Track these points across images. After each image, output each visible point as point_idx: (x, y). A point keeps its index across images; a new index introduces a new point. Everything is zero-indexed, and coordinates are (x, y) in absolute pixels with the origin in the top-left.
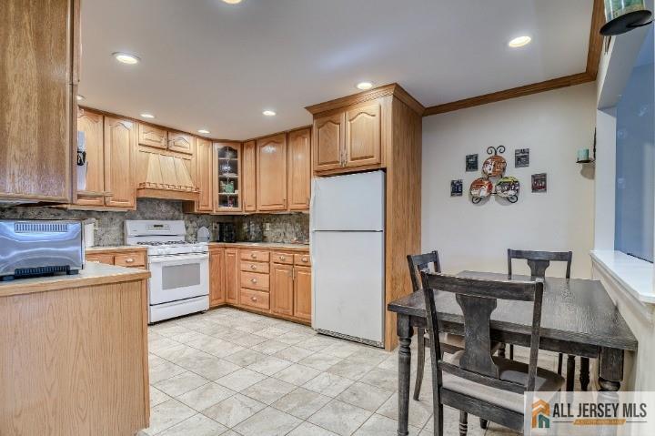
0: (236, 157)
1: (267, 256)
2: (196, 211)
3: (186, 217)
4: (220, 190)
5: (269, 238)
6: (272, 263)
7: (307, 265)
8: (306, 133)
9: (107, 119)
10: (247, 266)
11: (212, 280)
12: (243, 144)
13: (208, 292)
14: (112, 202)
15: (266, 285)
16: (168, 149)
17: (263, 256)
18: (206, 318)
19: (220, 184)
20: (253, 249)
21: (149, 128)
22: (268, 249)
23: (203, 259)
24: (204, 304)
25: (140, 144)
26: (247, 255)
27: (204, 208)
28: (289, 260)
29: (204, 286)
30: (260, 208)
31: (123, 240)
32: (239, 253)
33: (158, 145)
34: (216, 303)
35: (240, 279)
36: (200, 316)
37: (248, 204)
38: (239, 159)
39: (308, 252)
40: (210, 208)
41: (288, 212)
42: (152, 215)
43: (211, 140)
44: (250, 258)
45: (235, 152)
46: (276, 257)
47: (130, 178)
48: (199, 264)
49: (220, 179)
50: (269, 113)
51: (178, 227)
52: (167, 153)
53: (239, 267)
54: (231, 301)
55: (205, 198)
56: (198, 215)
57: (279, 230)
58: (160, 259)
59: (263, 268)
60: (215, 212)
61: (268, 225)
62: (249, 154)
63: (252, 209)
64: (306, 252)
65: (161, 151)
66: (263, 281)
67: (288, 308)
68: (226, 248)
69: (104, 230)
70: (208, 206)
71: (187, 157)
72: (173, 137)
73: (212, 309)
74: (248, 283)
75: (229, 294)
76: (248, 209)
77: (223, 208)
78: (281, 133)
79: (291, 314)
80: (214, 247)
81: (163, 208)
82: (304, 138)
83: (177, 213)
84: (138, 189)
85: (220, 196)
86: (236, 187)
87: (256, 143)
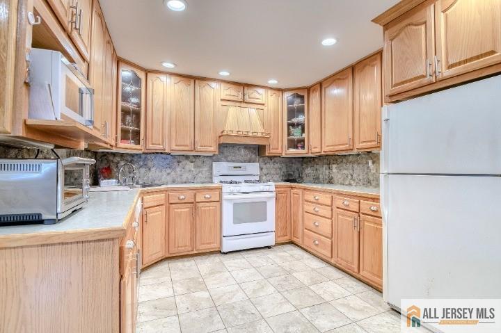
0: (303, 103)
1: (330, 200)
2: (267, 154)
3: (261, 159)
4: (289, 134)
5: (335, 179)
6: (335, 209)
7: (376, 215)
8: (376, 59)
9: (197, 81)
10: (310, 208)
11: (277, 218)
12: (309, 90)
13: (274, 229)
14: (199, 148)
15: (327, 231)
16: (243, 101)
17: (325, 199)
18: (270, 254)
19: (289, 129)
20: (315, 191)
21: (228, 86)
22: (330, 192)
23: (270, 198)
24: (270, 239)
25: (221, 100)
26: (310, 197)
27: (274, 151)
28: (354, 207)
29: (270, 223)
30: (325, 149)
31: (211, 178)
32: (303, 194)
33: (235, 99)
34: (282, 240)
35: (303, 220)
36: (267, 250)
37: (314, 147)
38: (306, 104)
39: (378, 199)
40: (279, 151)
41: (355, 152)
42: (233, 158)
43: (282, 91)
44: (313, 200)
45: (302, 97)
46: (339, 202)
47: (214, 126)
48: (265, 202)
49: (289, 125)
50: (329, 42)
51: (254, 168)
52: (243, 105)
53: (303, 208)
54: (295, 240)
55: (275, 142)
56: (271, 158)
57: (345, 172)
58: (232, 196)
59: (326, 211)
60: (284, 155)
61: (334, 166)
62: (315, 98)
63: (318, 150)
64: (376, 199)
65: (237, 104)
66: (325, 226)
67: (352, 263)
68: (292, 188)
69: (198, 170)
70: (277, 149)
71: (259, 107)
72: (248, 91)
73: (277, 244)
74: (310, 225)
75: (294, 233)
76: (314, 150)
77: (292, 151)
78: (346, 69)
79: (356, 270)
80: (281, 187)
81: (243, 152)
82: (373, 66)
83: (253, 156)
84: (220, 137)
85: (289, 140)
86: (303, 131)
87: (321, 85)
